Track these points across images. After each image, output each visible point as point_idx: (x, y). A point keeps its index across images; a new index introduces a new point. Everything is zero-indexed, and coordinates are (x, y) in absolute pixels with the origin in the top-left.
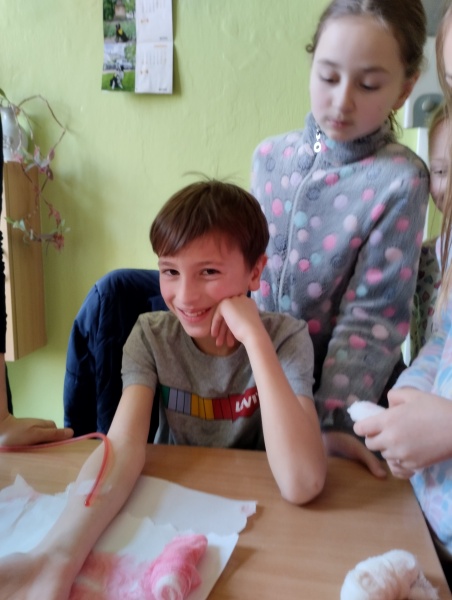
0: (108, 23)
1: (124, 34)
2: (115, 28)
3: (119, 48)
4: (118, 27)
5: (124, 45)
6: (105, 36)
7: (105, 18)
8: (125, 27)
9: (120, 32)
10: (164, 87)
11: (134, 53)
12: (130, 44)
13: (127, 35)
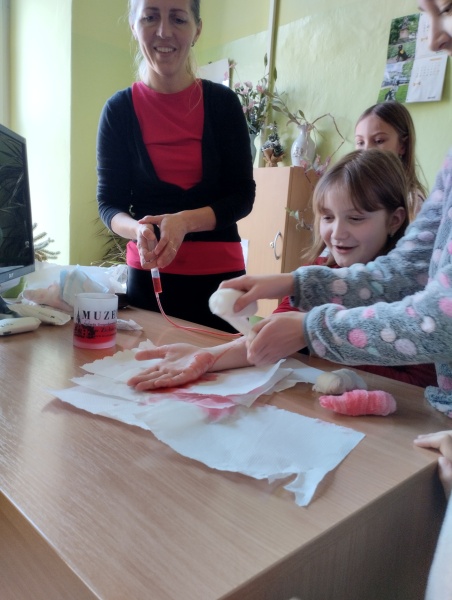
0: (392, 46)
1: (405, 53)
2: (397, 49)
3: (398, 66)
4: (401, 48)
5: (404, 63)
6: (388, 58)
7: (390, 43)
8: (406, 47)
9: (402, 52)
10: (433, 95)
11: (411, 69)
12: (409, 61)
13: (407, 53)
